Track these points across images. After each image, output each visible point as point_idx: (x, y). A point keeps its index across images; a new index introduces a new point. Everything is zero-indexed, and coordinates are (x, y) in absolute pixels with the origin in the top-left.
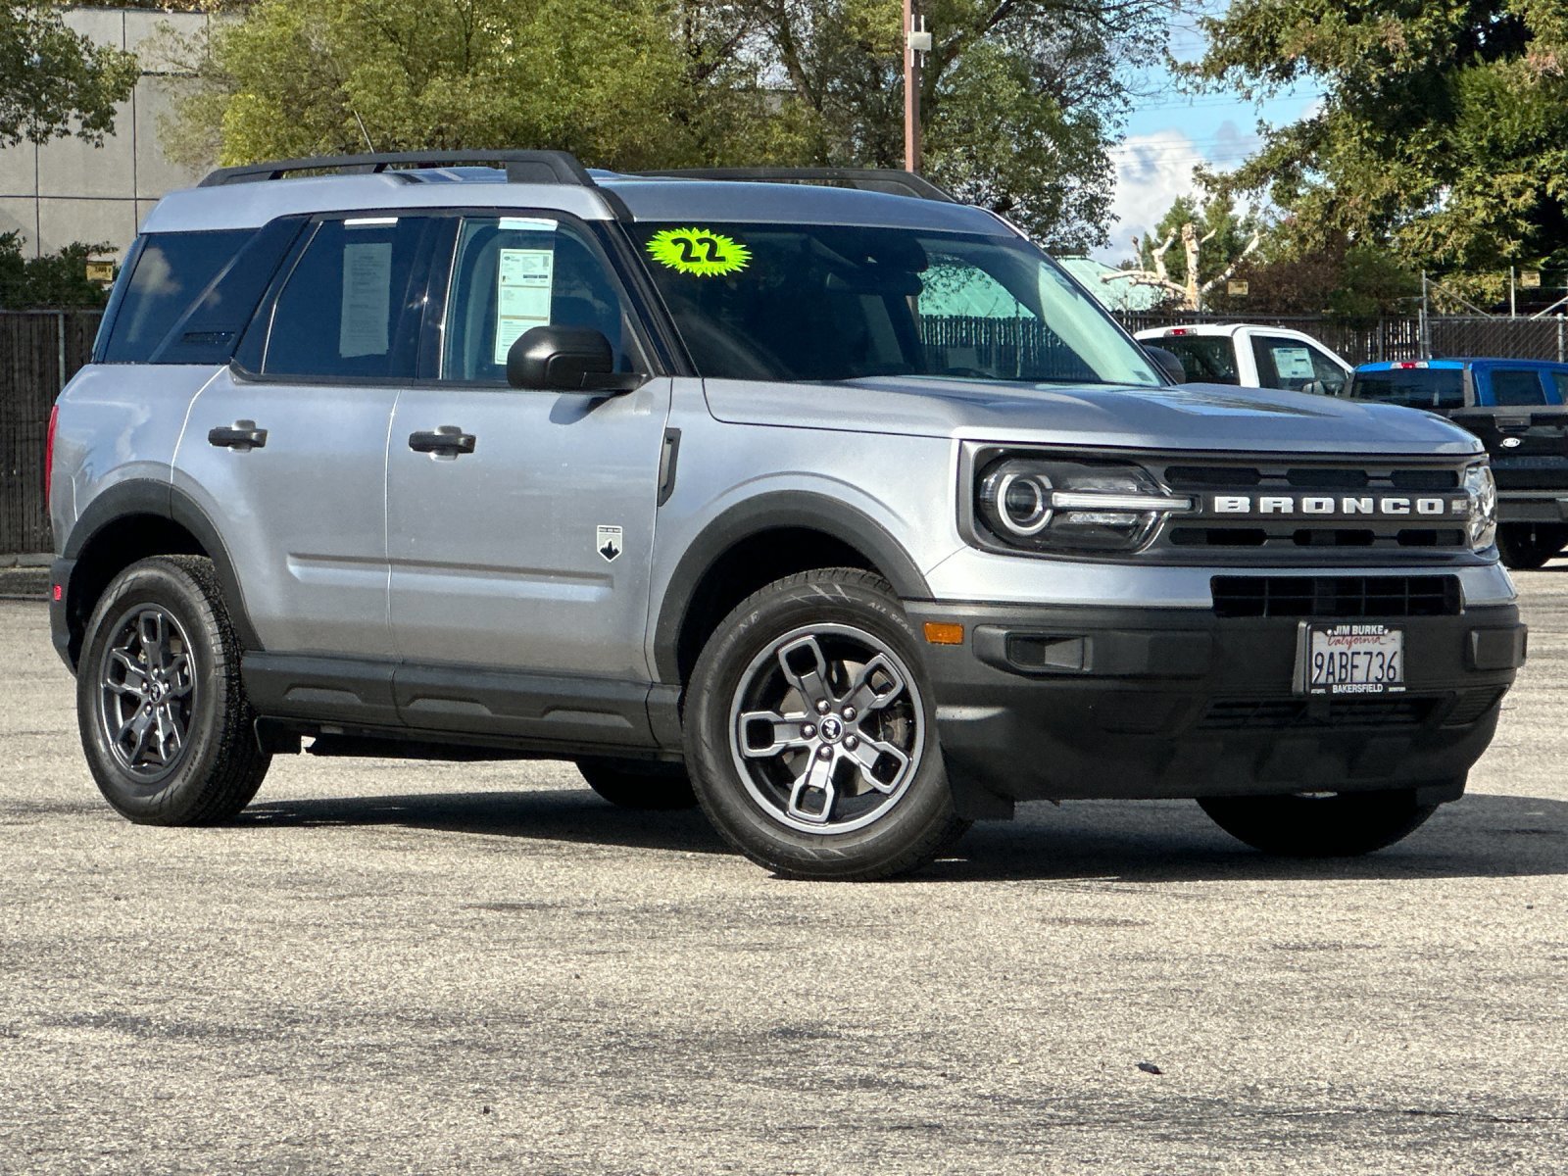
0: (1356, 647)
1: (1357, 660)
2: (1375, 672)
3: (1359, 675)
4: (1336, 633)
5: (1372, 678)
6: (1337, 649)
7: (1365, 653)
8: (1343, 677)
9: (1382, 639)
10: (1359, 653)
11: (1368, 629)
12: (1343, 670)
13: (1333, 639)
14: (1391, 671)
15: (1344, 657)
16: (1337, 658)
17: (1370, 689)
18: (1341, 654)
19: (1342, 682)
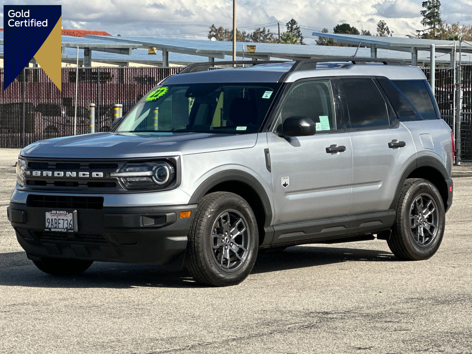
0: (59, 217)
1: (60, 221)
2: (66, 226)
3: (61, 226)
4: (52, 213)
5: (65, 227)
6: (54, 218)
7: (62, 219)
8: (56, 226)
9: (67, 216)
10: (60, 219)
11: (61, 212)
12: (56, 224)
13: (52, 215)
14: (70, 225)
15: (56, 220)
16: (54, 220)
17: (63, 230)
18: (55, 219)
19: (56, 228)
